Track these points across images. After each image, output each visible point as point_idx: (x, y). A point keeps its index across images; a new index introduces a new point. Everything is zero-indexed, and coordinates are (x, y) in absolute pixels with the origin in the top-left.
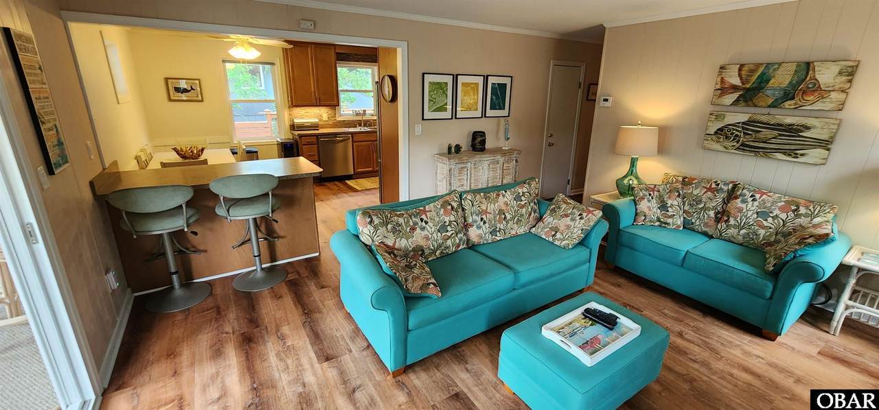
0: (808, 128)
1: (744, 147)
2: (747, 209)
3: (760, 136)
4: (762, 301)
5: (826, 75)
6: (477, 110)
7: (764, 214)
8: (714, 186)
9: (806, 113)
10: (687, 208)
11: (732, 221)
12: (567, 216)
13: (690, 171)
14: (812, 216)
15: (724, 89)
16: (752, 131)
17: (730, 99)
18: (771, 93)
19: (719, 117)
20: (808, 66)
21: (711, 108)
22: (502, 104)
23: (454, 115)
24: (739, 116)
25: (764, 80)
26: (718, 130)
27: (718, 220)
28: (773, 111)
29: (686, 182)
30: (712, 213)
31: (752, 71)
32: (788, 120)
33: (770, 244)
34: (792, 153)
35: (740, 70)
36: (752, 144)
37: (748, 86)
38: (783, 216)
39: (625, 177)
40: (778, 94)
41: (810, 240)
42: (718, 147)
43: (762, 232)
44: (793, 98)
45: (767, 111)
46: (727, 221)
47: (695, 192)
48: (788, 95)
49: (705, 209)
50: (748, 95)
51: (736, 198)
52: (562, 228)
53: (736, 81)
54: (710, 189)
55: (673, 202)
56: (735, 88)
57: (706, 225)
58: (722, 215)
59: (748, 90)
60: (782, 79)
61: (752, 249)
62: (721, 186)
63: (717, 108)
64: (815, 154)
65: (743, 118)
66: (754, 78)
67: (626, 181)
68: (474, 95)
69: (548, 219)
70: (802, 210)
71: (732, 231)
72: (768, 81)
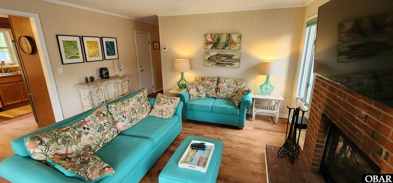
0: (233, 56)
1: (218, 64)
2: (223, 86)
3: (221, 59)
4: (237, 117)
5: (235, 38)
6: (99, 56)
7: (229, 87)
8: (212, 79)
9: (232, 51)
10: (205, 89)
11: (221, 91)
12: (165, 103)
13: (204, 75)
14: (241, 84)
15: (208, 43)
16: (219, 58)
17: (210, 46)
18: (221, 45)
19: (208, 53)
20: (229, 35)
21: (204, 51)
22: (113, 53)
23: (85, 60)
24: (214, 53)
25: (219, 40)
26: (209, 58)
27: (216, 92)
28: (223, 50)
29: (203, 79)
30: (214, 90)
31: (215, 36)
32: (228, 53)
33: (233, 97)
34: (230, 64)
35: (211, 36)
36: (219, 62)
37: (214, 42)
38: (234, 86)
39: (180, 81)
40: (224, 45)
41: (245, 93)
42: (209, 64)
43: (230, 93)
44: (228, 46)
45: (221, 50)
46: (219, 91)
47: (207, 83)
48: (226, 45)
49: (211, 88)
50: (215, 45)
51: (220, 82)
52: (165, 109)
53: (211, 40)
54: (211, 81)
55: (201, 88)
56: (211, 42)
57: (213, 94)
58: (217, 90)
59: (215, 43)
60: (224, 39)
61: (229, 100)
62: (214, 79)
63: (207, 50)
64: (237, 64)
65: (215, 53)
66: (216, 39)
67: (181, 83)
68: (96, 48)
69: (156, 107)
70: (238, 83)
71: (222, 95)
72: (220, 40)
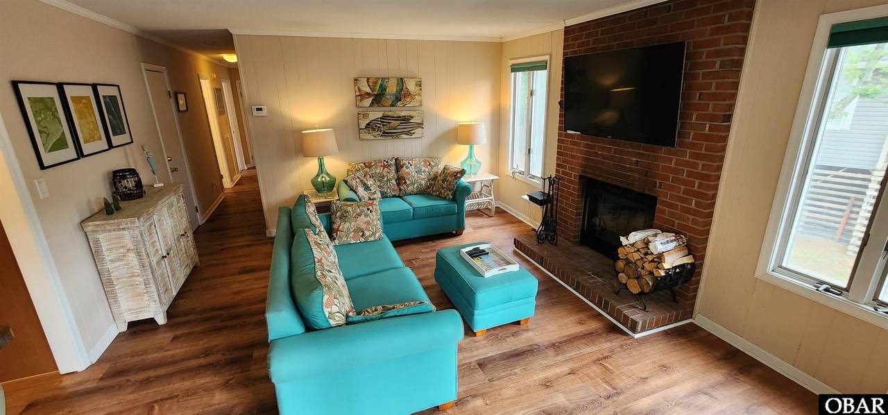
0: (412, 117)
1: (385, 134)
2: (410, 171)
3: (392, 125)
5: (411, 86)
6: (101, 139)
7: (419, 172)
8: (386, 164)
9: (408, 108)
10: (378, 183)
11: (408, 182)
12: (359, 215)
13: (367, 159)
14: (437, 165)
15: (363, 96)
16: (387, 122)
17: (368, 102)
18: (389, 98)
19: (365, 116)
20: (401, 81)
21: (356, 110)
22: (120, 125)
23: (80, 154)
24: (376, 114)
25: (383, 89)
26: (367, 124)
27: (398, 184)
28: (392, 108)
29: (368, 165)
30: (394, 181)
31: (375, 83)
32: (403, 114)
33: (428, 188)
34: (408, 133)
35: (368, 82)
36: (388, 131)
37: (375, 93)
38: (427, 169)
40: (393, 98)
42: (369, 137)
43: (423, 182)
44: (400, 100)
45: (389, 109)
46: (405, 183)
47: (378, 171)
48: (398, 99)
49: (388, 180)
50: (378, 99)
51: (402, 167)
52: (363, 226)
53: (368, 90)
54: (384, 166)
55: (370, 182)
56: (368, 94)
57: (393, 190)
58: (400, 180)
59: (376, 95)
60: (392, 88)
61: (423, 193)
62: (390, 162)
63: (361, 110)
64: (418, 131)
65: (380, 115)
66: (378, 87)
68: (91, 117)
69: (345, 226)
70: (432, 164)
71: (411, 188)
72: (385, 90)
